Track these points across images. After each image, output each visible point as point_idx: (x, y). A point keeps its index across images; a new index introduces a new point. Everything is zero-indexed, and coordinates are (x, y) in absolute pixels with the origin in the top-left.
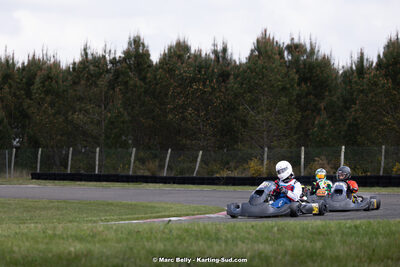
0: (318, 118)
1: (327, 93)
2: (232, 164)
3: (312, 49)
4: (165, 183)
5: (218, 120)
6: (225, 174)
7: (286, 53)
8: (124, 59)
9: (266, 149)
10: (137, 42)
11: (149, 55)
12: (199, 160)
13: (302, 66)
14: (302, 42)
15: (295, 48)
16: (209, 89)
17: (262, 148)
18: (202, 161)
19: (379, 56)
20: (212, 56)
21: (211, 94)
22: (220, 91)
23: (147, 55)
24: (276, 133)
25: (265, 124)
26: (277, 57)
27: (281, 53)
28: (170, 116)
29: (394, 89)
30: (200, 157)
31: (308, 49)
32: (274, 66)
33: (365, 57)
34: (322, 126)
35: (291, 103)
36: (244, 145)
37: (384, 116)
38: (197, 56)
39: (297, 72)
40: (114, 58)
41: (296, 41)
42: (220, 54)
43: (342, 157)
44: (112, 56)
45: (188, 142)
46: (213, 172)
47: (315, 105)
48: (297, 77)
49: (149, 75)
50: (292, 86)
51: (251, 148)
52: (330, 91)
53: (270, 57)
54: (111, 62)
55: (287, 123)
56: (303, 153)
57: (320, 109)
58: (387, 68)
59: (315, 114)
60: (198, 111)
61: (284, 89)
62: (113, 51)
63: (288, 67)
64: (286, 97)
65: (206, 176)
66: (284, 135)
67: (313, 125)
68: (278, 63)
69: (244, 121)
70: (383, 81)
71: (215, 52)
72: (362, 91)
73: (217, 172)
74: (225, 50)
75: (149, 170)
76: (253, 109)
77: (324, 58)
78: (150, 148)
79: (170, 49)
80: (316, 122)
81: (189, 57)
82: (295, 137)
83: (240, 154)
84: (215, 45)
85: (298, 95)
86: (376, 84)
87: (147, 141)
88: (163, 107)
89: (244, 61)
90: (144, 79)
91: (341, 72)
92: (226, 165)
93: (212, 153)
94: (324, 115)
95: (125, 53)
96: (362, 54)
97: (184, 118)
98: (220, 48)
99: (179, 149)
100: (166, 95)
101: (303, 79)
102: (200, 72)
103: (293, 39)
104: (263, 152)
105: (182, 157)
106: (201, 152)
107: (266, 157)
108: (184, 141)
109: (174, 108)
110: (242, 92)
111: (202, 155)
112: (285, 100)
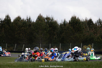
0: (54, 36)
1: (56, 30)
2: (32, 48)
3: (52, 19)
4: (15, 53)
5: (28, 37)
7: (46, 20)
8: (4, 21)
9: (41, 44)
10: (8, 17)
11: (11, 20)
13: (50, 23)
14: (50, 17)
15: (48, 18)
18: (24, 47)
19: (69, 21)
20: (27, 20)
21: (26, 30)
22: (29, 29)
23: (10, 20)
24: (43, 40)
26: (44, 21)
27: (44, 20)
28: (16, 36)
29: (73, 29)
31: (51, 19)
32: (43, 23)
33: (66, 21)
34: (55, 38)
35: (47, 33)
37: (71, 36)
38: (23, 20)
39: (49, 24)
40: (2, 21)
41: (48, 17)
42: (29, 20)
43: (60, 46)
44: (1, 20)
47: (53, 33)
48: (48, 26)
49: (11, 25)
50: (47, 28)
51: (36, 44)
53: (41, 21)
54: (1, 22)
55: (46, 38)
56: (50, 45)
58: (71, 24)
60: (23, 34)
61: (45, 29)
62: (1, 19)
63: (46, 23)
64: (46, 31)
66: (45, 41)
68: (44, 22)
69: (35, 37)
70: (70, 27)
71: (27, 19)
72: (65, 30)
74: (30, 19)
75: (11, 49)
76: (37, 34)
77: (55, 21)
78: (11, 44)
79: (16, 19)
81: (21, 21)
82: (48, 41)
84: (27, 17)
85: (49, 31)
86: (69, 28)
88: (14, 33)
89: (35, 22)
90: (9, 26)
91: (59, 25)
93: (27, 45)
94: (56, 35)
95: (4, 19)
96: (65, 20)
97: (20, 36)
98: (28, 18)
100: (15, 30)
101: (50, 27)
102: (24, 24)
103: (47, 16)
104: (40, 45)
105: (19, 46)
106: (24, 45)
107: (41, 46)
108: (20, 42)
109: (17, 33)
110: (35, 29)
111: (24, 46)
112: (45, 32)
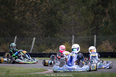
0: (104, 18)
1: (109, 4)
2: (53, 46)
6: (49, 51)
9: (73, 36)
12: (33, 43)
16: (39, 1)
17: (71, 36)
18: (35, 43)
21: (40, 4)
24: (79, 27)
25: (72, 22)
28: (16, 17)
30: (34, 41)
34: (107, 23)
35: (88, 10)
36: (60, 34)
45: (27, 32)
46: (42, 50)
47: (103, 11)
51: (64, 36)
52: (111, 2)
55: (86, 21)
56: (95, 39)
57: (105, 13)
59: (102, 16)
60: (33, 14)
65: (38, 52)
66: (84, 28)
67: (101, 22)
69: (60, 20)
73: (44, 51)
75: (4, 49)
76: (66, 13)
78: (4, 36)
80: (103, 21)
82: (90, 29)
83: (58, 40)
85: (93, 6)
87: (3, 32)
88: (12, 12)
92: (49, 46)
93: (41, 39)
94: (108, 16)
97: (24, 19)
99: (22, 37)
100: (14, 5)
104: (72, 38)
105: (23, 41)
106: (34, 39)
107: (73, 41)
108: (24, 32)
109: (19, 12)
110: (59, 3)
111: (36, 40)
112: (84, 8)
